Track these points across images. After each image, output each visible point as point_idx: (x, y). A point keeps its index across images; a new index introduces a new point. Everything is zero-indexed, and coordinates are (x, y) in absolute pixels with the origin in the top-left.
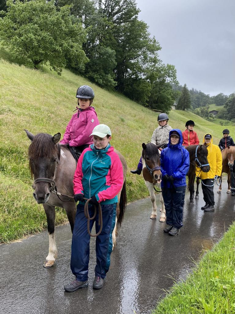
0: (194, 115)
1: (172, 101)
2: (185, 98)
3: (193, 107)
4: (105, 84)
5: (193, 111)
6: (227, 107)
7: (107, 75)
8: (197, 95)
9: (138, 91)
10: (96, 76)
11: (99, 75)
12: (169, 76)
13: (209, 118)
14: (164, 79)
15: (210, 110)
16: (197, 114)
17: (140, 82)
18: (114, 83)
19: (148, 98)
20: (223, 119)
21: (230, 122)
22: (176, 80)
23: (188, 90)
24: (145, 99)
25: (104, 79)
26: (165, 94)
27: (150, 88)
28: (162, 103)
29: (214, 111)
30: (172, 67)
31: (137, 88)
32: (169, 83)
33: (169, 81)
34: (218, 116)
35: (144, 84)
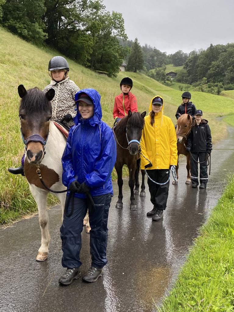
0: (148, 79)
1: (120, 60)
2: (136, 56)
3: (147, 69)
4: (31, 36)
5: (147, 73)
6: (186, 67)
7: (33, 24)
8: (151, 53)
9: (76, 46)
10: (18, 25)
11: (24, 24)
12: (115, 28)
13: (166, 82)
14: (109, 32)
15: (167, 71)
16: (151, 77)
17: (79, 34)
18: (44, 35)
19: (89, 55)
20: (183, 83)
21: (191, 87)
22: (124, 33)
23: (140, 46)
24: (85, 56)
25: (30, 29)
26: (111, 51)
27: (91, 43)
28: (108, 62)
29: (172, 73)
30: (118, 16)
31: (75, 42)
32: (116, 36)
33: (115, 34)
34: (177, 79)
35: (84, 37)
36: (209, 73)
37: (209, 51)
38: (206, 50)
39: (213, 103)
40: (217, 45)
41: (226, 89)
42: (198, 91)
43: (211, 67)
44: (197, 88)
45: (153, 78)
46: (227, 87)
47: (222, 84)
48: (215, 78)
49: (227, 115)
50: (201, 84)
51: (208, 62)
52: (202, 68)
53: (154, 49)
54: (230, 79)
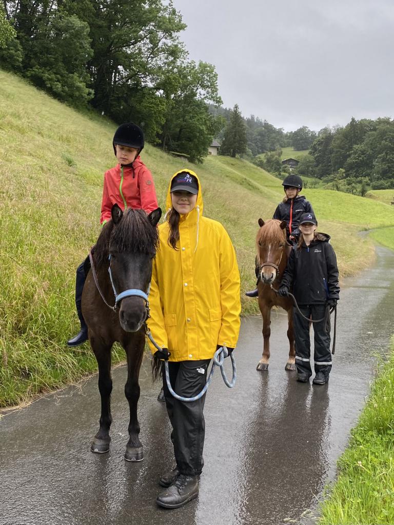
0: (254, 168)
1: (209, 136)
2: (235, 132)
3: (253, 153)
4: (66, 93)
5: (252, 159)
6: (314, 153)
7: (71, 75)
8: (260, 129)
9: (139, 112)
10: (46, 75)
11: (55, 74)
12: (203, 86)
13: (282, 173)
14: (192, 92)
15: (284, 158)
16: (258, 165)
17: (144, 94)
18: (87, 93)
19: (160, 127)
20: (308, 176)
21: (321, 181)
22: (217, 95)
23: (243, 118)
24: (154, 129)
25: (66, 82)
26: (195, 121)
27: (164, 108)
28: (190, 139)
29: (291, 160)
30: (208, 68)
31: (138, 107)
32: (203, 99)
33: (203, 97)
34: (298, 170)
35: (152, 98)
36: (349, 162)
37: (350, 129)
38: (344, 127)
39: (354, 208)
40: (362, 120)
41: (375, 188)
42: (331, 189)
43: (352, 153)
44: (329, 184)
45: (262, 168)
46: (376, 185)
47: (369, 180)
48: (357, 170)
49: (376, 228)
50: (335, 178)
51: (347, 145)
52: (339, 153)
53: (265, 123)
54: (381, 172)
